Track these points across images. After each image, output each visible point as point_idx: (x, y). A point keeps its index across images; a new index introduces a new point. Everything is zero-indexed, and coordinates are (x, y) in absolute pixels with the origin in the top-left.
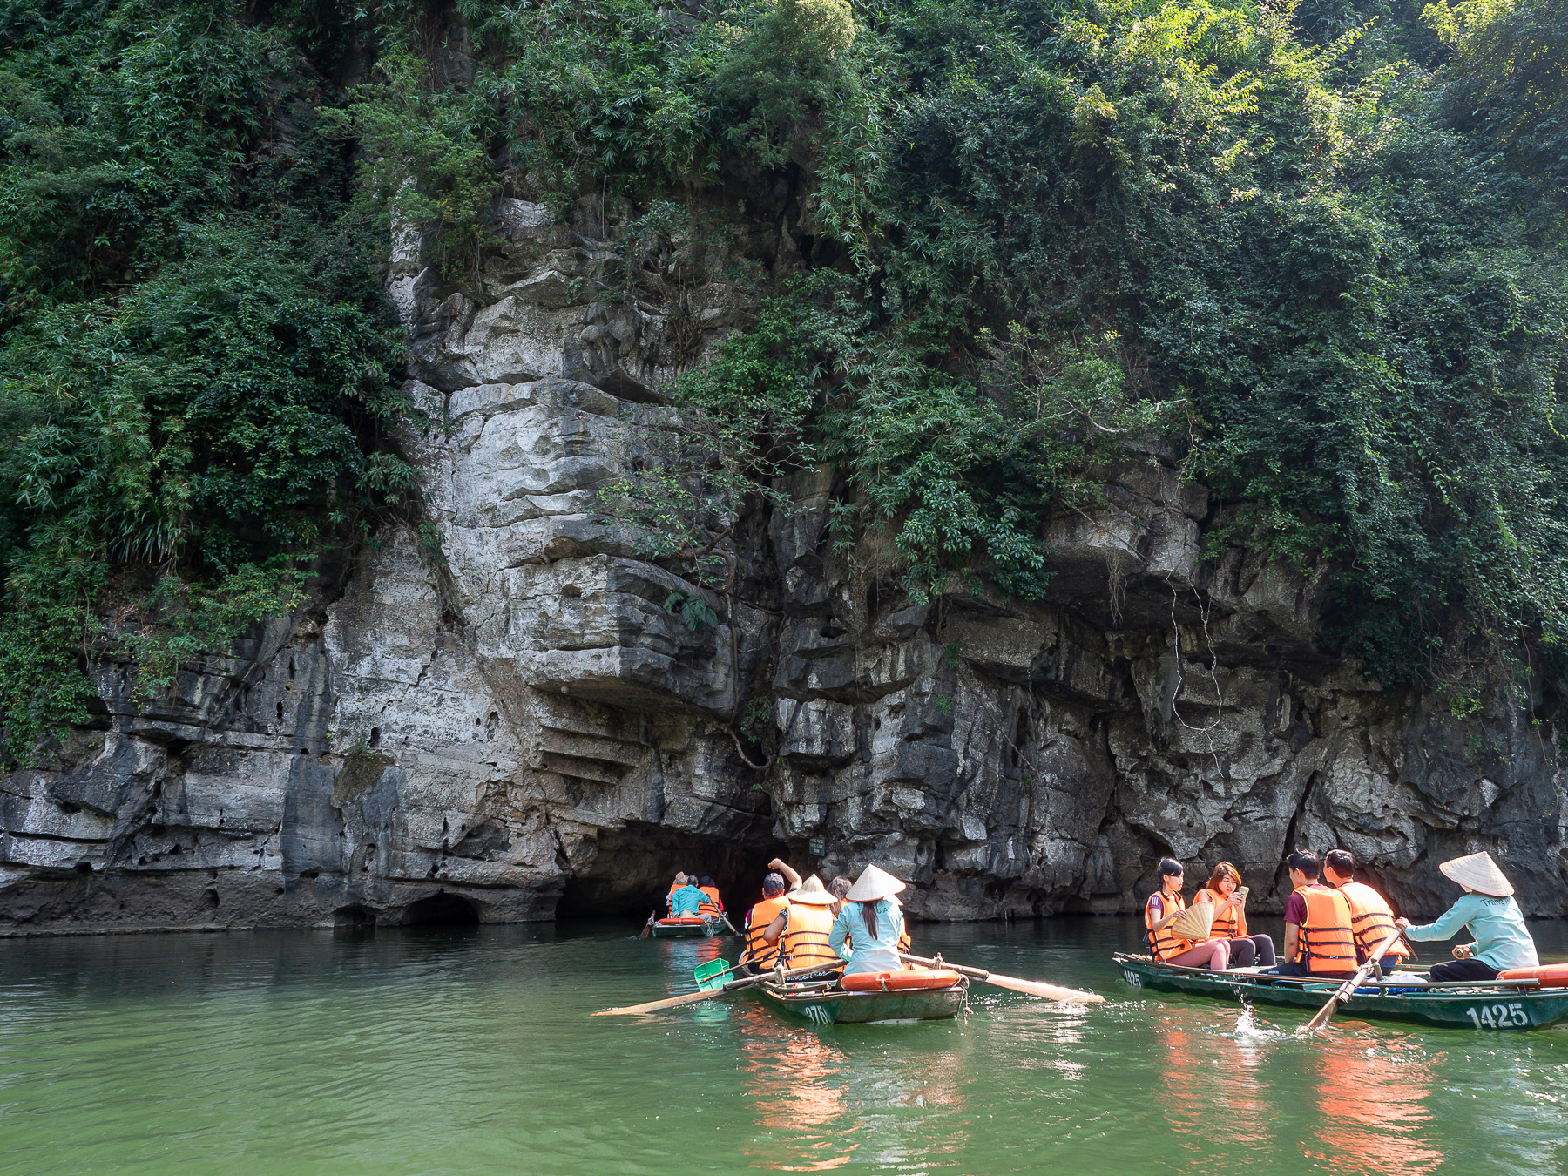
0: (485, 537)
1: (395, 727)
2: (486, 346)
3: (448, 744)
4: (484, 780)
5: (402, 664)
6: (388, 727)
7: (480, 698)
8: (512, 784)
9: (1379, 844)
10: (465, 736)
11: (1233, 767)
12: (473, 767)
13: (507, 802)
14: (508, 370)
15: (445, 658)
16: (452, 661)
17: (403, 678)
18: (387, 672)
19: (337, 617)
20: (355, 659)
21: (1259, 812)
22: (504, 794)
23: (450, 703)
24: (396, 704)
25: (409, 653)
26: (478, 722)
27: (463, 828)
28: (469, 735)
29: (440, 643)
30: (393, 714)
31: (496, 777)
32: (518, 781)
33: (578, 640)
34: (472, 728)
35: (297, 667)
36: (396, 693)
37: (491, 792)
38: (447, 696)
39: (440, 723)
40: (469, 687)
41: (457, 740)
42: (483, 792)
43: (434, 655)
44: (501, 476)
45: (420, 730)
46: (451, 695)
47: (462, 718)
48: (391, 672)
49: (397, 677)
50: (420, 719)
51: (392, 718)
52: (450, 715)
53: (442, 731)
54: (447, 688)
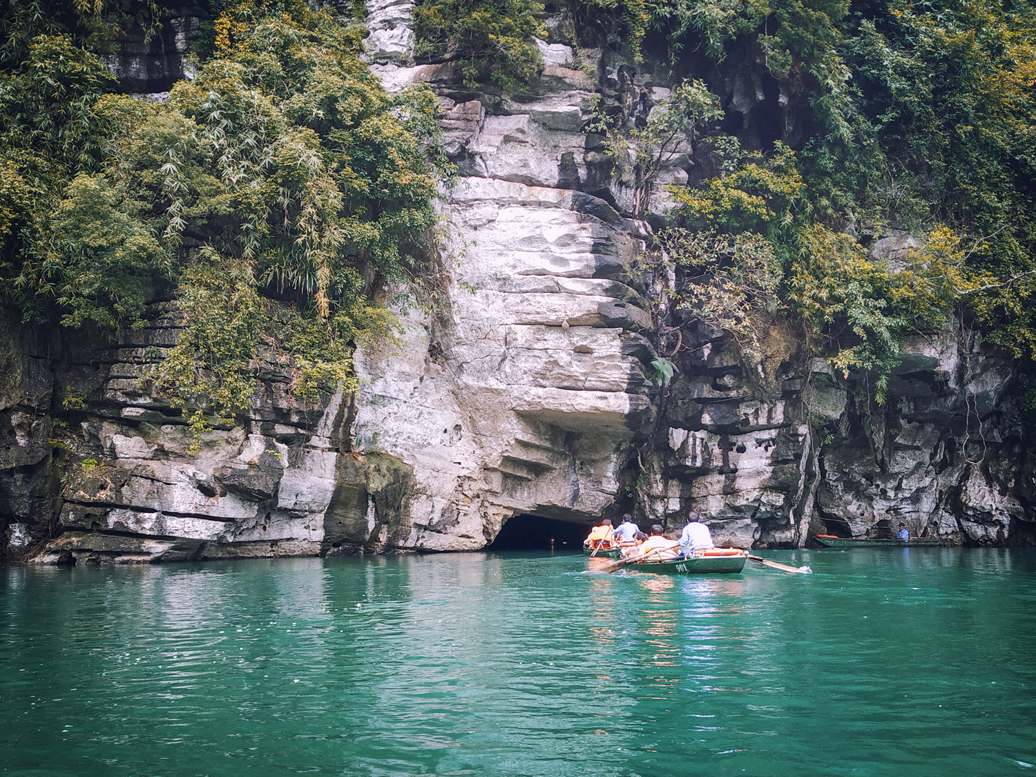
0: (492, 298)
1: (389, 433)
2: (498, 149)
3: (421, 446)
5: (401, 385)
6: (385, 432)
7: (448, 413)
9: (986, 529)
10: (435, 441)
11: (905, 481)
13: (462, 491)
14: (515, 171)
15: (427, 382)
16: (432, 385)
17: (401, 396)
18: (392, 391)
20: (374, 380)
21: (909, 508)
22: (461, 486)
23: (426, 416)
24: (392, 416)
25: (407, 377)
26: (445, 431)
27: (442, 510)
28: (438, 440)
29: (426, 371)
30: (391, 424)
33: (580, 384)
34: (441, 436)
36: (392, 407)
38: (425, 411)
39: (419, 431)
40: (442, 405)
41: (429, 444)
43: (421, 379)
44: (518, 255)
45: (405, 436)
46: (428, 410)
47: (435, 427)
48: (395, 391)
49: (398, 395)
50: (407, 427)
51: (391, 426)
52: (426, 425)
53: (419, 437)
54: (427, 405)
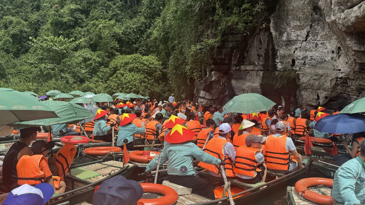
1: (299, 58)
3: (321, 63)
4: (334, 77)
5: (298, 33)
6: (297, 58)
7: (332, 41)
8: (349, 78)
10: (328, 58)
12: (329, 72)
13: (348, 87)
15: (316, 27)
16: (319, 27)
17: (300, 38)
18: (293, 37)
19: (273, 20)
20: (281, 34)
22: (346, 83)
23: (320, 45)
24: (299, 49)
25: (301, 28)
26: (333, 52)
27: (326, 97)
29: (313, 21)
30: (298, 53)
31: (340, 76)
32: (351, 77)
34: (331, 55)
35: (262, 41)
36: (298, 45)
37: (338, 82)
38: (319, 43)
39: (317, 54)
40: (327, 38)
41: (325, 61)
42: (334, 83)
43: (311, 26)
45: (309, 58)
46: (320, 42)
47: (326, 51)
48: (295, 36)
49: (297, 38)
50: (309, 54)
51: (298, 55)
52: (321, 51)
53: (318, 57)
54: (318, 39)
